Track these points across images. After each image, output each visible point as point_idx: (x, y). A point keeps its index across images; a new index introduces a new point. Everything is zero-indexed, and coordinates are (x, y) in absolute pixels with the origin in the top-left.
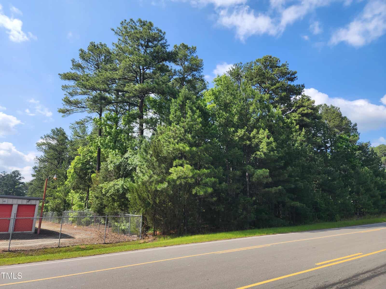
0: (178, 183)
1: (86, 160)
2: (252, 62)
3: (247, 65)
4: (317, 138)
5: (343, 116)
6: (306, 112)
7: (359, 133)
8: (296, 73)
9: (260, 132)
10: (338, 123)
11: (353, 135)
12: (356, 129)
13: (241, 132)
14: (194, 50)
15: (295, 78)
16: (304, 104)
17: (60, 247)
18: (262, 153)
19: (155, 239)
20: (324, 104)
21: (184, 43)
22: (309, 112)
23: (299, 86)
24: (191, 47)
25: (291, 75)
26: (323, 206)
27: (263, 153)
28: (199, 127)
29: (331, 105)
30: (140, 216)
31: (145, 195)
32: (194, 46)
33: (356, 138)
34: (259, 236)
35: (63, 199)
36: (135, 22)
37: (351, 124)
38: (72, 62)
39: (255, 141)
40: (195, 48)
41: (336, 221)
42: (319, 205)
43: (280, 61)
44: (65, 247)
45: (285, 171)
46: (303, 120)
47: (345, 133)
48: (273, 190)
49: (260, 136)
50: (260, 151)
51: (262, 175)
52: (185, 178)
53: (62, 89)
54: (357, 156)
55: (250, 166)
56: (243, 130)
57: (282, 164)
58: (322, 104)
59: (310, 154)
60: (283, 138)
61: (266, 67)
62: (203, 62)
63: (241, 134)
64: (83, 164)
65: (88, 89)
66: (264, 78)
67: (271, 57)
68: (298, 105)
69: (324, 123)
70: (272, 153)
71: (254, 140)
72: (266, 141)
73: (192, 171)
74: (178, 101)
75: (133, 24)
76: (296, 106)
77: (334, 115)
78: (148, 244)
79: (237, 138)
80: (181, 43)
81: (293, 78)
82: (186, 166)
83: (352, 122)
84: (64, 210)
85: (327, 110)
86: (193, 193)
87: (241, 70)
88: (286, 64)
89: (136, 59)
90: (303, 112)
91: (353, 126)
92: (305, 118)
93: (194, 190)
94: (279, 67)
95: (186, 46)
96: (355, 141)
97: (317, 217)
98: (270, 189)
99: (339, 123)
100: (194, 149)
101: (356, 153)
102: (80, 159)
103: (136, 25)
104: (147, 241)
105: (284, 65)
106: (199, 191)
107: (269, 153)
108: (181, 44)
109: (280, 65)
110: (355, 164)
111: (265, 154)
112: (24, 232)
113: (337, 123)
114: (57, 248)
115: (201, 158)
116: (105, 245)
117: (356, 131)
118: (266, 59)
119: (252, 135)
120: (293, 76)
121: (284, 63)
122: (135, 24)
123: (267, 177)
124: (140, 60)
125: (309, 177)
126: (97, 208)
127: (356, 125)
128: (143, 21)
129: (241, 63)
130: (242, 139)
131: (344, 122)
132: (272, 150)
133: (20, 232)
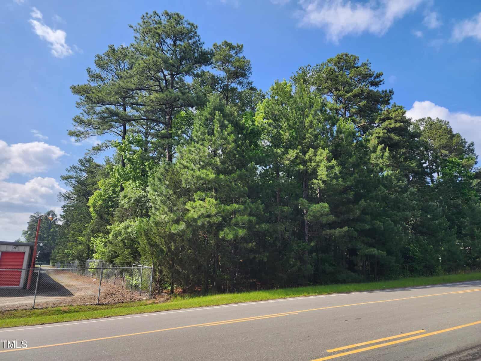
0: (199, 223)
1: (108, 195)
2: (323, 63)
3: (317, 68)
4: (412, 162)
5: (454, 133)
6: (393, 126)
7: (476, 155)
8: (380, 75)
9: (319, 152)
10: (446, 141)
11: (467, 158)
12: (473, 150)
13: (292, 154)
14: (240, 48)
15: (381, 81)
16: (390, 115)
17: (35, 309)
18: (320, 182)
19: (168, 299)
20: (428, 118)
21: (227, 41)
22: (397, 126)
23: (386, 91)
24: (236, 46)
25: (375, 78)
26: (417, 254)
27: (322, 181)
28: (230, 146)
29: (437, 118)
30: (150, 268)
31: (157, 240)
32: (240, 44)
33: (470, 161)
34: (306, 296)
35: (86, 245)
36: (160, 15)
37: (466, 143)
38: (88, 72)
39: (311, 165)
40: (241, 46)
41: (438, 275)
42: (412, 253)
43: (358, 60)
44: (42, 308)
45: (356, 206)
46: (390, 138)
47: (456, 156)
48: (338, 232)
49: (318, 158)
50: (318, 178)
51: (319, 211)
52: (209, 216)
53: (77, 107)
54: (475, 186)
55: (304, 200)
56: (296, 151)
57: (351, 195)
58: (425, 118)
59: (399, 184)
60: (353, 160)
61: (340, 68)
62: (250, 63)
63: (292, 155)
64: (104, 201)
65: (95, 103)
66: (336, 84)
67: (346, 55)
68: (382, 117)
69: (427, 142)
70: (334, 181)
71: (309, 164)
72: (324, 165)
73: (216, 206)
74: (205, 113)
75: (157, 17)
76: (380, 118)
77: (441, 131)
78: (158, 305)
79: (287, 162)
80: (223, 41)
81: (378, 81)
82: (207, 199)
83: (467, 140)
84: (87, 259)
85: (431, 125)
86: (220, 237)
87: (310, 74)
88: (367, 63)
89: (151, 60)
90: (389, 126)
91: (469, 146)
92: (392, 135)
93: (222, 233)
94: (357, 68)
95: (229, 44)
96: (470, 166)
97: (408, 269)
98: (333, 231)
99: (448, 142)
100: (222, 177)
101: (472, 182)
102: (100, 195)
103: (161, 19)
104: (157, 302)
105: (363, 65)
106: (227, 234)
107: (331, 181)
108: (223, 43)
109: (359, 64)
110: (470, 196)
111: (324, 182)
112: (10, 287)
113: (444, 141)
114: (31, 309)
115: (232, 188)
116: (98, 306)
117: (473, 153)
118: (340, 58)
119: (307, 157)
120: (378, 80)
121: (365, 62)
122: (159, 17)
123: (327, 215)
124: (157, 61)
125: (395, 214)
126: (109, 257)
127: (472, 144)
128: (169, 13)
129: (309, 66)
130: (293, 162)
131: (455, 140)
132: (336, 177)
133: (5, 287)
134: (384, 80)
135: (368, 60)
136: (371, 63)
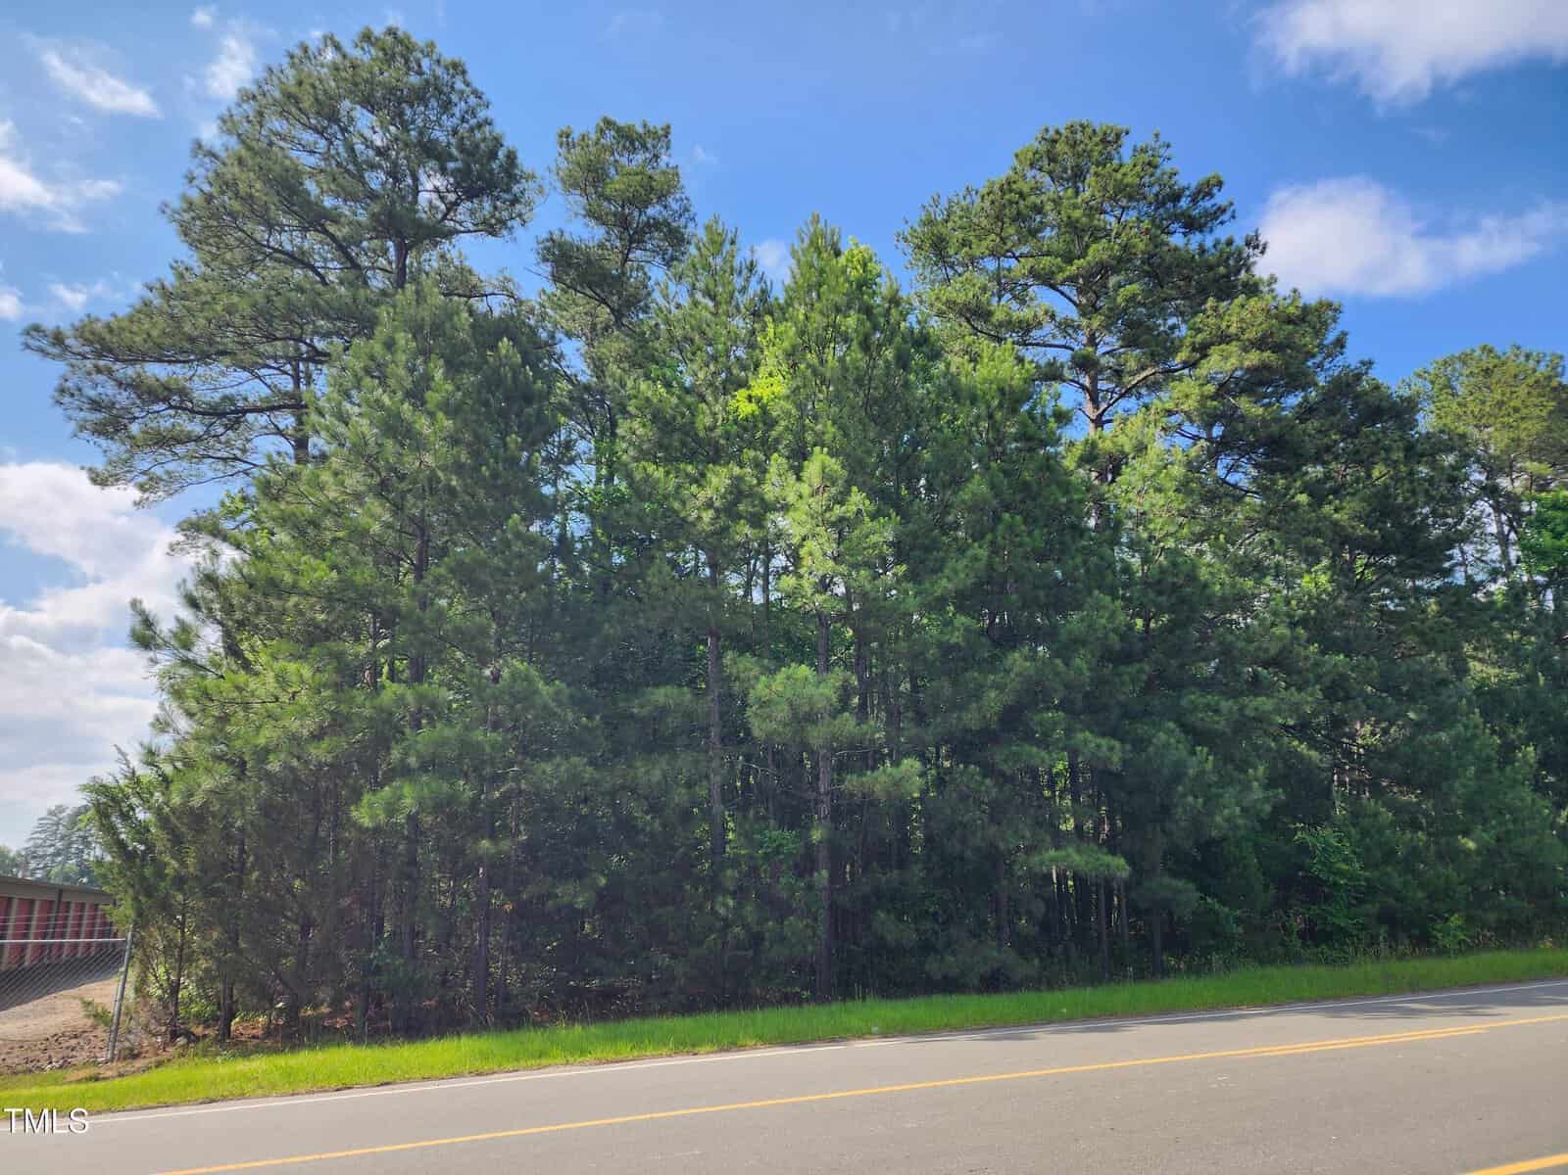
6: (1231, 364)
8: (1212, 185)
10: (1539, 428)
15: (1221, 210)
16: (1224, 324)
61: (1060, 179)
68: (1200, 337)
76: (1193, 343)
77: (1522, 390)
81: (1208, 212)
88: (1156, 145)
92: (1243, 402)
113: (1532, 428)
121: (1147, 142)
134: (1231, 204)
135: (1157, 135)
136: (1168, 146)
